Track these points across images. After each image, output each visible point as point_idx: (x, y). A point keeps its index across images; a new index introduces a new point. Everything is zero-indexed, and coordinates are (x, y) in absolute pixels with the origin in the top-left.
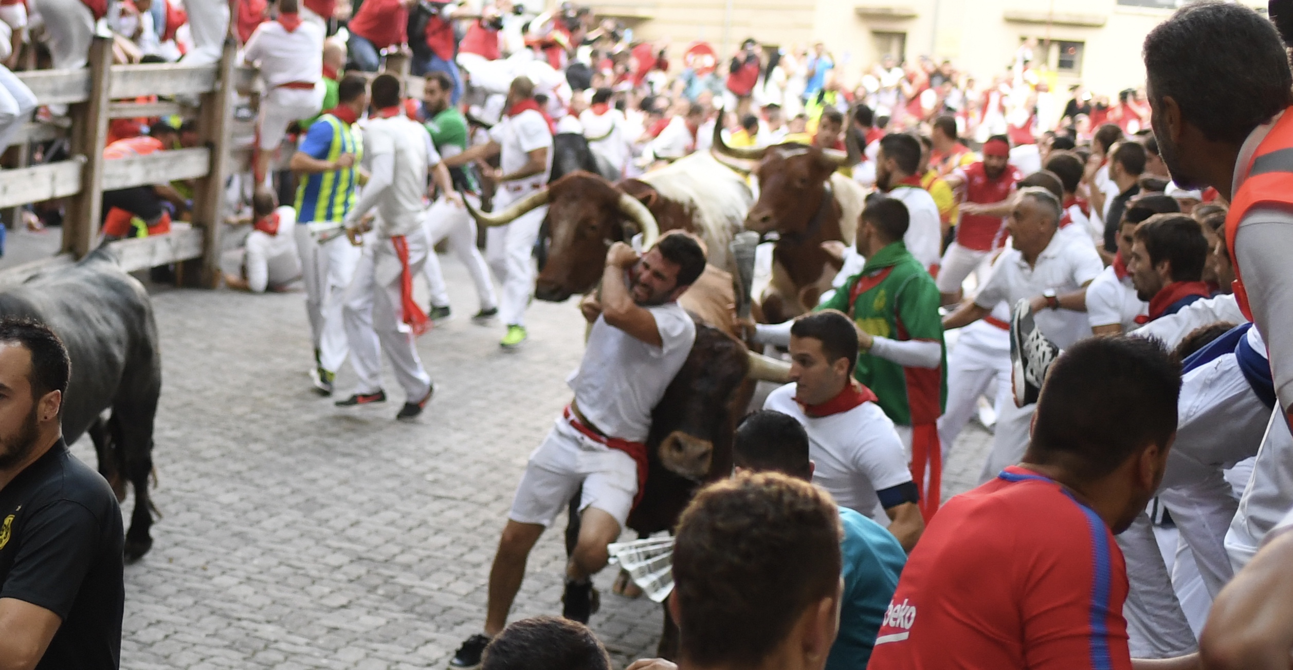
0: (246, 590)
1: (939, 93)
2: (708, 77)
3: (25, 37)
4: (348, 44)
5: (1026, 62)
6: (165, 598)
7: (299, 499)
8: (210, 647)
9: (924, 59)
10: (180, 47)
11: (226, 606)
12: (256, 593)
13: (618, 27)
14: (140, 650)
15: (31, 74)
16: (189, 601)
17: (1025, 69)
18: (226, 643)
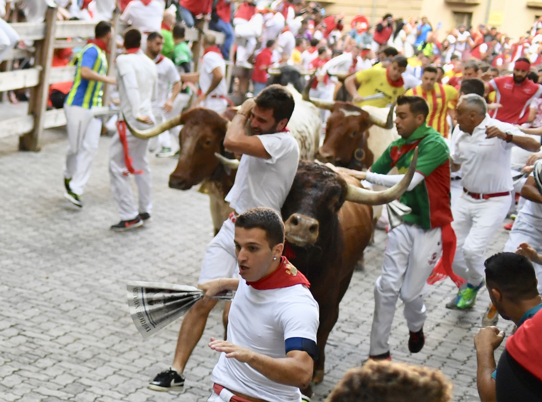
0: (116, 287)
1: (489, 46)
2: (363, 34)
3: (12, 6)
4: (177, 13)
5: (538, 29)
6: (75, 288)
7: (144, 242)
8: (97, 314)
9: (481, 27)
10: (91, 13)
11: (106, 294)
12: (121, 288)
13: (318, 6)
14: (62, 314)
15: (16, 24)
16: (87, 290)
17: (537, 34)
18: (106, 312)
